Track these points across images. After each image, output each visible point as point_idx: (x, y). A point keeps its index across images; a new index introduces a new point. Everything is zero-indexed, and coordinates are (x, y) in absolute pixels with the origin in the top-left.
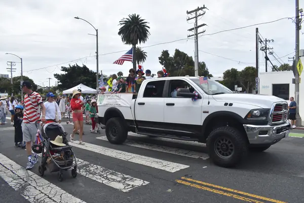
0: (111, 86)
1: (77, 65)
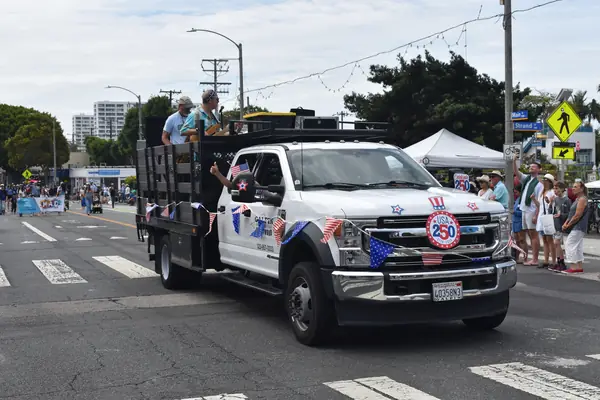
0: (564, 136)
1: (429, 58)
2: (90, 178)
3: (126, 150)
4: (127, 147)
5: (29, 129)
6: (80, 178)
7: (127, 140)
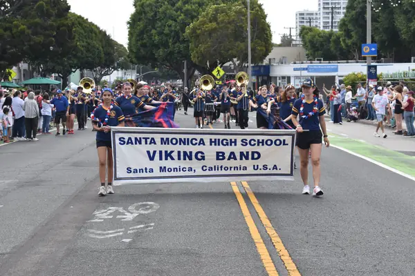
2: (297, 77)
3: (349, 42)
4: (350, 37)
5: (216, 10)
6: (283, 78)
7: (350, 27)
